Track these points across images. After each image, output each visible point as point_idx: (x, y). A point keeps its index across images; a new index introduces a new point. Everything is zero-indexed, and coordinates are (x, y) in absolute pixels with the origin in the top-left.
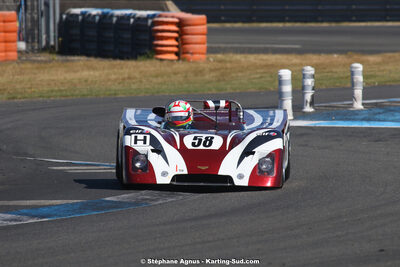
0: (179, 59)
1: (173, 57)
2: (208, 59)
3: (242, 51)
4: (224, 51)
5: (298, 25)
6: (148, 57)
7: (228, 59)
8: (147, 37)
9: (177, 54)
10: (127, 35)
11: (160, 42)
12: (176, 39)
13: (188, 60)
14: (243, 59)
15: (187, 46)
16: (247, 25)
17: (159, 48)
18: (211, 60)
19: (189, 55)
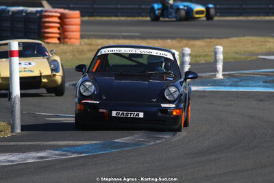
0: (60, 43)
1: (57, 41)
2: (80, 43)
4: (89, 37)
5: (130, 19)
8: (36, 27)
9: (59, 39)
10: (21, 25)
11: (47, 30)
12: (59, 28)
13: (67, 43)
15: (67, 34)
16: (92, 19)
17: (46, 35)
18: (83, 43)
19: (67, 40)
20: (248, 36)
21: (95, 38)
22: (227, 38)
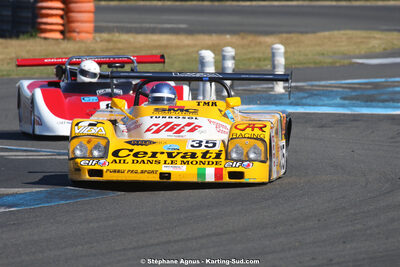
0: (64, 39)
1: (58, 36)
2: (94, 39)
3: (129, 31)
4: (109, 30)
6: (32, 36)
7: (115, 39)
8: (29, 15)
9: (62, 32)
11: (44, 20)
12: (62, 17)
13: (74, 40)
14: (132, 40)
15: (74, 25)
17: (43, 27)
18: (98, 40)
19: (75, 34)
20: (345, 29)
21: (118, 32)
22: (314, 32)
